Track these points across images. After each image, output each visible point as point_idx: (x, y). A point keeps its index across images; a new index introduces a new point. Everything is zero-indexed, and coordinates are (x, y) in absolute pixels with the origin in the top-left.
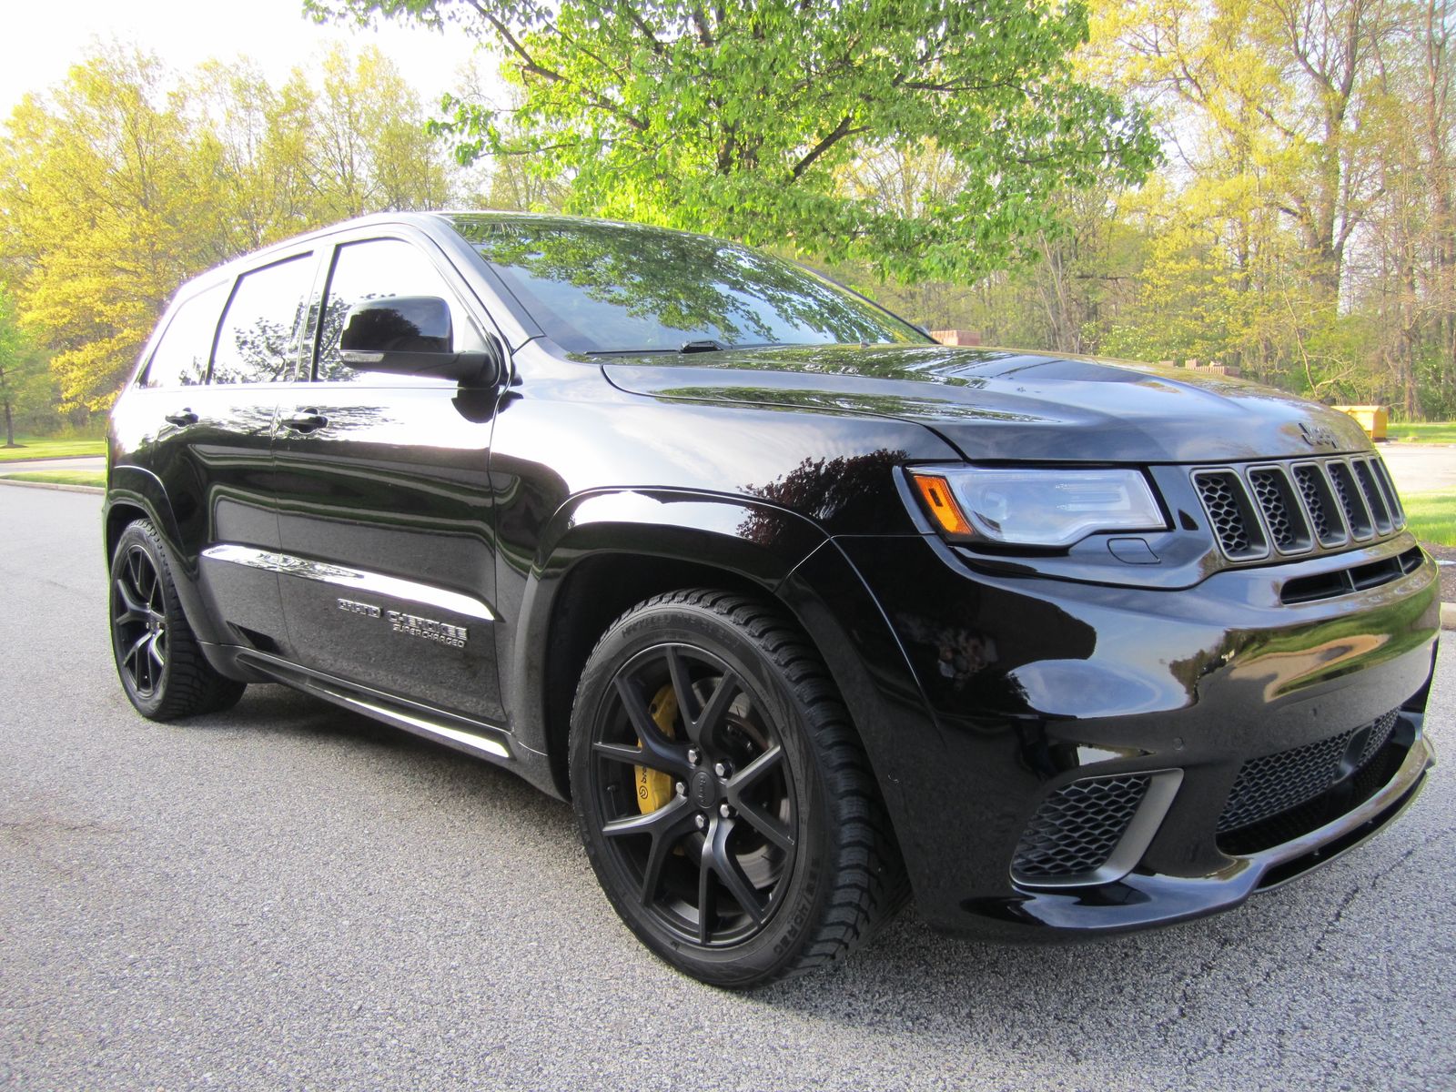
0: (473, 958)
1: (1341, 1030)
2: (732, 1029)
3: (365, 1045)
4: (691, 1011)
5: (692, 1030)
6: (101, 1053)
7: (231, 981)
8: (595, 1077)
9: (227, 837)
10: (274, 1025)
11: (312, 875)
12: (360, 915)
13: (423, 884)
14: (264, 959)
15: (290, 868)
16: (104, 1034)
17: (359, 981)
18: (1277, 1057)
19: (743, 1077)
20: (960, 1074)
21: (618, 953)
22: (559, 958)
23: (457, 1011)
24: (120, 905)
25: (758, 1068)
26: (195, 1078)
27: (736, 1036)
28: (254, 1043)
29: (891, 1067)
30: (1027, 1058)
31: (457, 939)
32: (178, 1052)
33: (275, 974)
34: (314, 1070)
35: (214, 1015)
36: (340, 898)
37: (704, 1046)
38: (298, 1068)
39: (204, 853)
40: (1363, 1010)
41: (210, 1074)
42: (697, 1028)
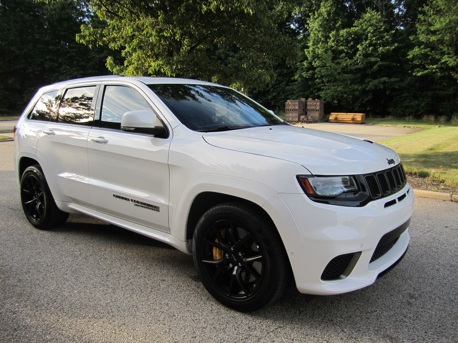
0: (113, 300)
1: (327, 308)
2: (183, 316)
3: (88, 326)
4: (172, 311)
5: (172, 317)
6: (16, 332)
7: (47, 310)
8: (149, 330)
9: (35, 267)
10: (62, 322)
11: (63, 278)
12: (80, 289)
13: (96, 279)
14: (55, 303)
15: (56, 276)
16: (15, 327)
17: (83, 308)
18: (312, 316)
19: (186, 328)
20: (238, 324)
21: (151, 297)
22: (136, 299)
23: (111, 315)
24: (9, 290)
25: (190, 325)
26: (44, 337)
27: (184, 317)
28: (58, 327)
29: (222, 323)
30: (254, 319)
31: (108, 295)
32: (38, 331)
33: (59, 308)
34: (76, 333)
35: (45, 320)
36: (73, 284)
37: (176, 321)
38: (71, 333)
39: (29, 272)
40: (333, 303)
41: (48, 336)
42: (174, 316)
